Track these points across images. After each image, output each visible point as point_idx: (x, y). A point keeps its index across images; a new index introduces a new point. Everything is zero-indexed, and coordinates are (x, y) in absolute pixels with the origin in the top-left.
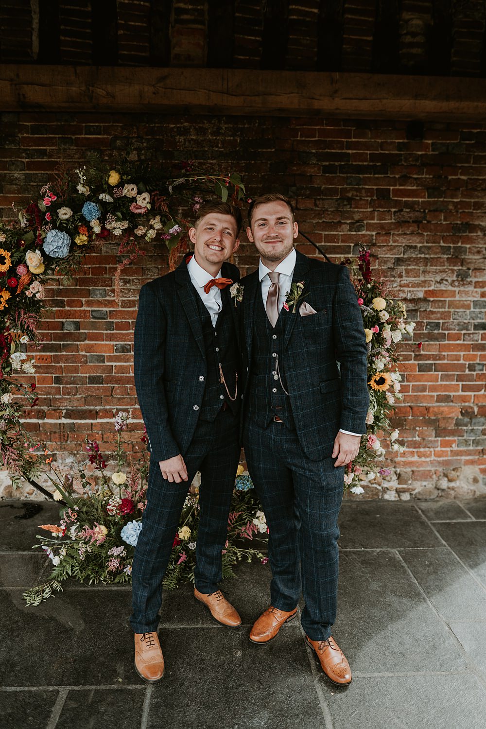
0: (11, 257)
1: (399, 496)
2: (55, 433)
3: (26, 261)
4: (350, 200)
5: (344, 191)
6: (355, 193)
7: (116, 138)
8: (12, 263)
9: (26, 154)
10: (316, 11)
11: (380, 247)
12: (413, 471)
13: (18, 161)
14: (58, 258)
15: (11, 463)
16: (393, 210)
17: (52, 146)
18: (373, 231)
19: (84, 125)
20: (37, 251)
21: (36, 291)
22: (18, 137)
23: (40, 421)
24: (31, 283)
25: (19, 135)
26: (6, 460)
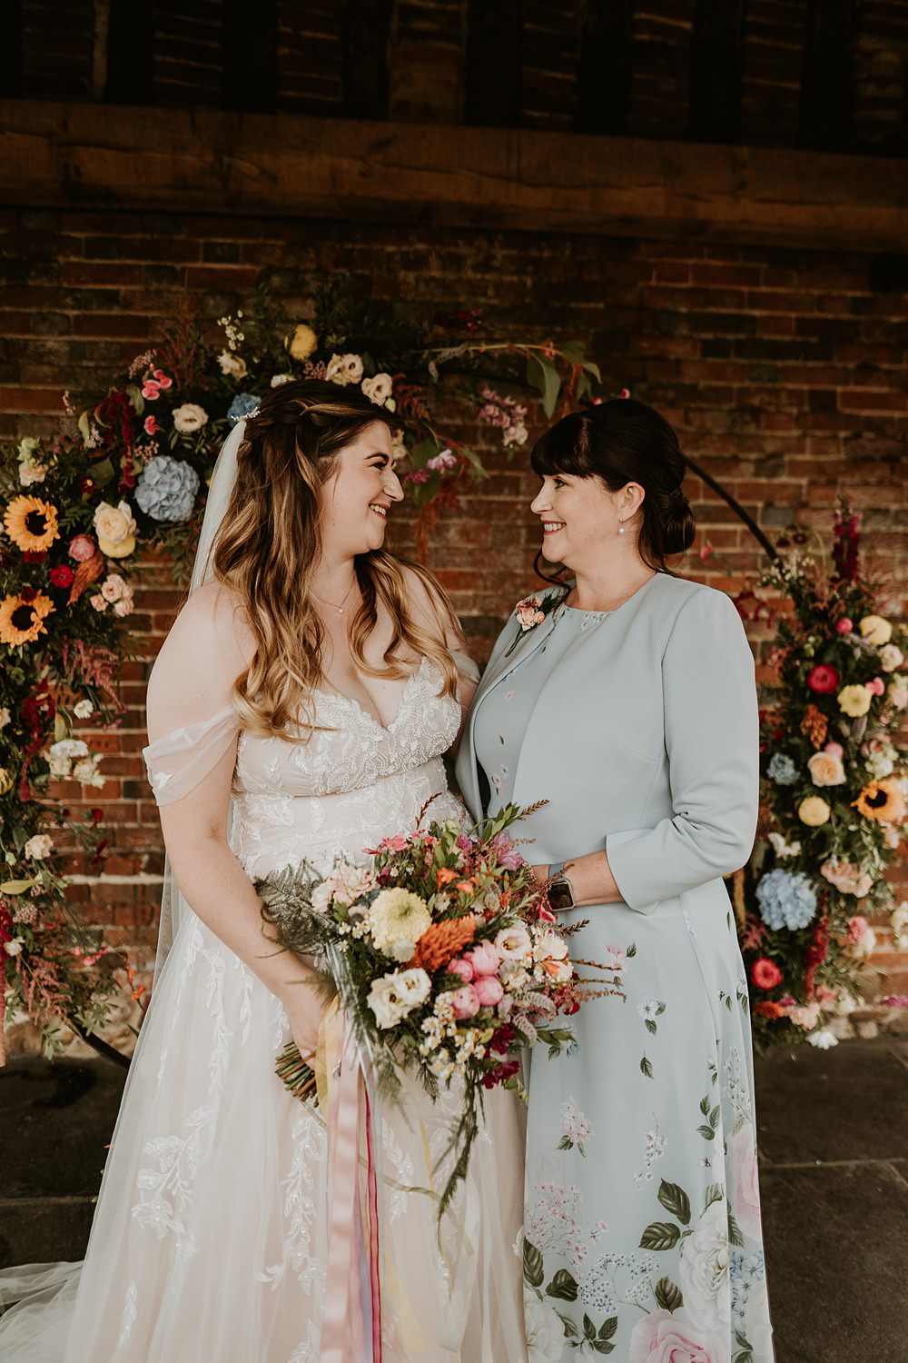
0: (58, 517)
1: (856, 1029)
2: (124, 905)
3: (94, 529)
4: (756, 413)
5: (744, 393)
6: (766, 398)
7: (270, 271)
8: (61, 531)
9: (75, 299)
10: (687, 25)
11: (816, 510)
12: (882, 977)
13: (56, 314)
14: (167, 521)
15: (42, 996)
16: (842, 434)
17: (131, 283)
18: (803, 476)
19: (202, 241)
20: (122, 505)
21: (117, 597)
22: (58, 263)
23: (91, 881)
24: (102, 578)
25: (61, 259)
26: (31, 989)
